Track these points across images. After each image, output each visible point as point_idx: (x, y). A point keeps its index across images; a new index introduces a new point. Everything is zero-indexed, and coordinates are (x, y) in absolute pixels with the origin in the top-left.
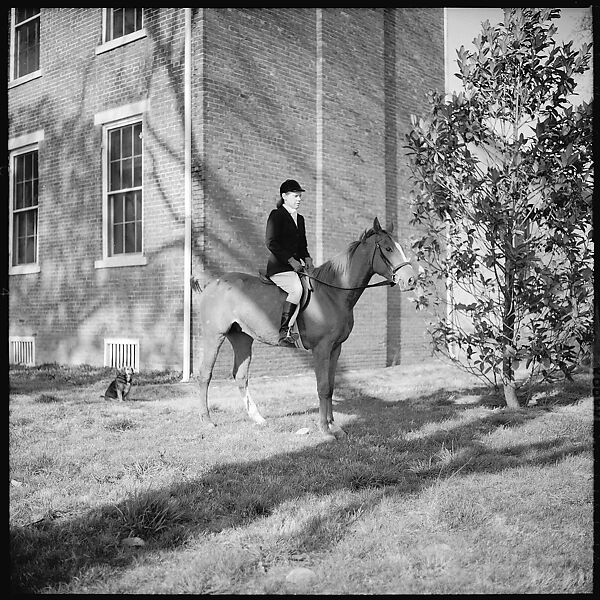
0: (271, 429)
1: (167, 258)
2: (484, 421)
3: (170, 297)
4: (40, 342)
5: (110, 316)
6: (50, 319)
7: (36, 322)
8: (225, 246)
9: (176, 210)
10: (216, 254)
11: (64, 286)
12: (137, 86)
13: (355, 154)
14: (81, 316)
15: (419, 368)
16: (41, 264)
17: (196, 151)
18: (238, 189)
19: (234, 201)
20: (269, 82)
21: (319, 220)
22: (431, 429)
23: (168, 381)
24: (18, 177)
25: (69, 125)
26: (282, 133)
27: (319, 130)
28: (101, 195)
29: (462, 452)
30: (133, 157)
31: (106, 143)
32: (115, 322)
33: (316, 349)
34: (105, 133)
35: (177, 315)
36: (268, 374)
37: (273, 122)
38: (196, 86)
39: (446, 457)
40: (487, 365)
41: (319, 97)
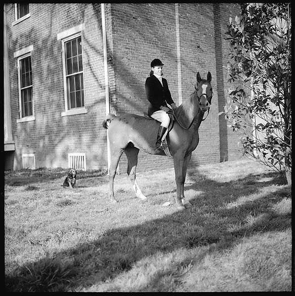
0: (149, 203)
1: (97, 108)
2: (275, 194)
3: (99, 130)
4: (37, 156)
5: (70, 142)
6: (41, 144)
7: (34, 146)
8: (128, 101)
9: (101, 82)
10: (123, 105)
11: (47, 126)
12: (77, 17)
13: (198, 47)
14: (56, 142)
15: (238, 163)
16: (35, 116)
17: (110, 49)
18: (133, 69)
19: (131, 76)
20: (148, 10)
21: (180, 84)
22: (242, 200)
23: (100, 175)
24: (22, 71)
25: (45, 41)
26: (157, 37)
27: (178, 35)
28: (63, 77)
29: (261, 216)
30: (78, 55)
31: (64, 49)
32: (73, 144)
33: (175, 155)
34: (63, 44)
35: (104, 139)
36: (155, 169)
37: (151, 31)
38: (108, 14)
39: (251, 220)
40: (275, 160)
41: (177, 17)
